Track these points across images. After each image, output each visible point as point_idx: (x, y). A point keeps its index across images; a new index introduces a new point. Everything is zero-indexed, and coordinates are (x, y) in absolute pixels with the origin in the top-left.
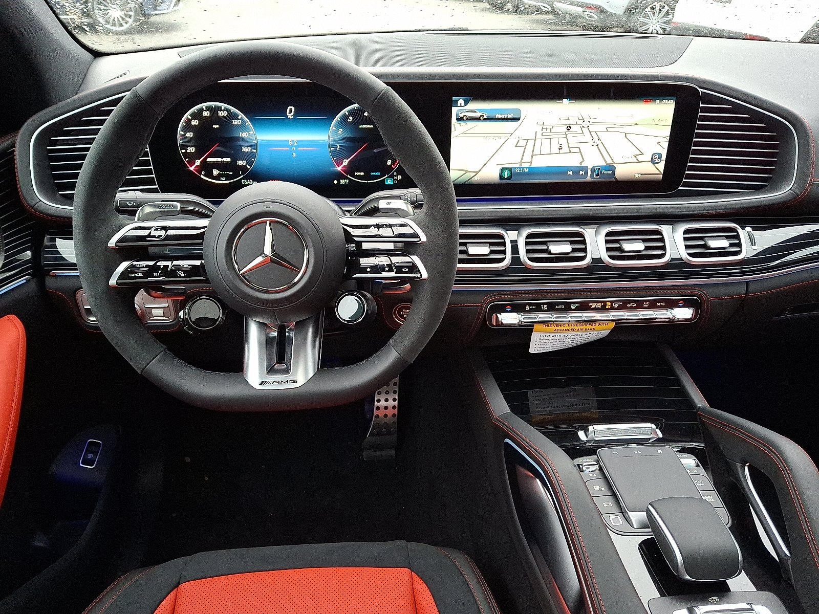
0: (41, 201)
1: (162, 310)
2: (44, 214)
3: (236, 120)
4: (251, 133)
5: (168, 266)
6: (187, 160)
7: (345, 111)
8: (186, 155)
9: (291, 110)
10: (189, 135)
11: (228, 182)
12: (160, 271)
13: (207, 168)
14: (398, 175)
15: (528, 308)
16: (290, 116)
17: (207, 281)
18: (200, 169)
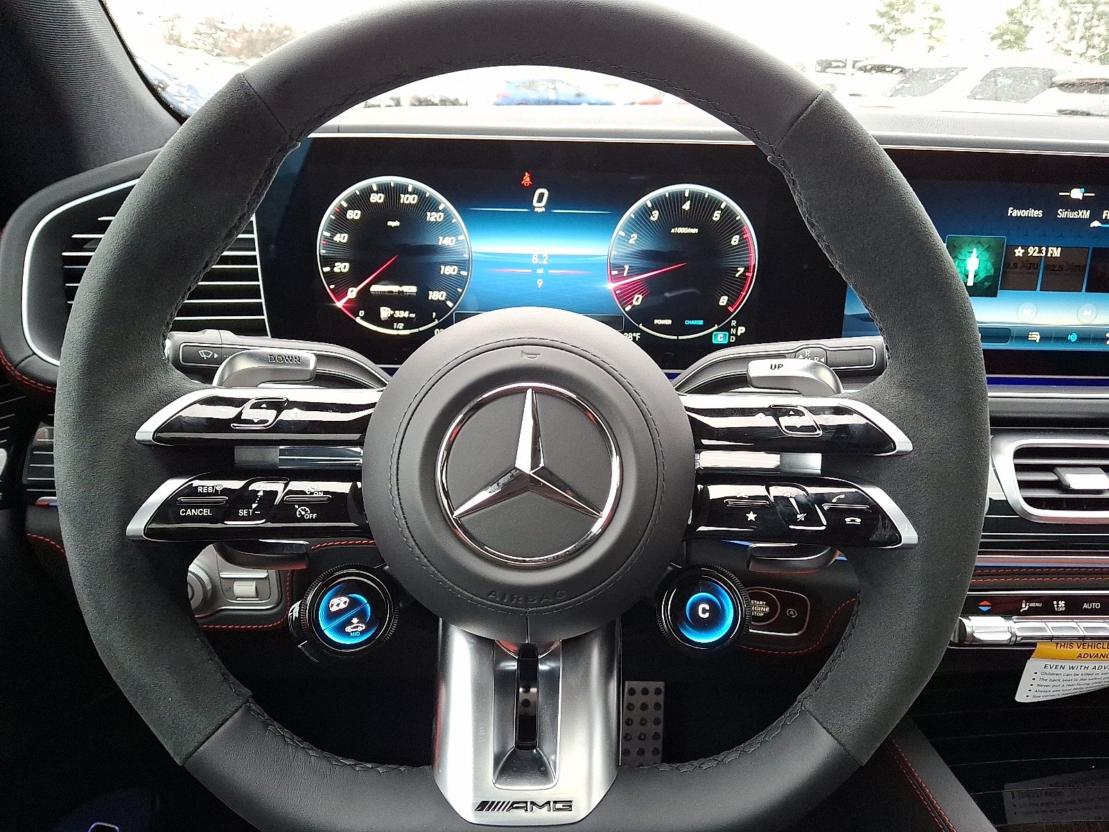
0: (34, 354)
1: (254, 583)
2: (38, 380)
3: (433, 213)
4: (461, 238)
5: (275, 493)
6: (332, 287)
7: (647, 200)
8: (331, 276)
9: (542, 195)
10: (342, 238)
11: (407, 332)
12: (254, 506)
13: (369, 304)
14: (738, 325)
15: (1025, 607)
16: (539, 207)
17: (365, 531)
18: (354, 306)
